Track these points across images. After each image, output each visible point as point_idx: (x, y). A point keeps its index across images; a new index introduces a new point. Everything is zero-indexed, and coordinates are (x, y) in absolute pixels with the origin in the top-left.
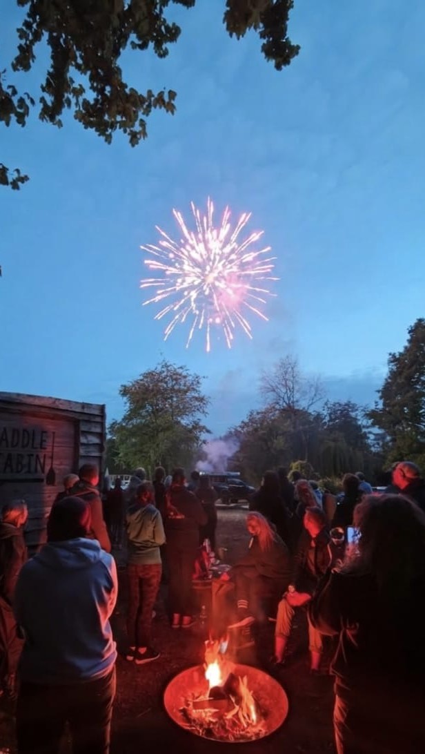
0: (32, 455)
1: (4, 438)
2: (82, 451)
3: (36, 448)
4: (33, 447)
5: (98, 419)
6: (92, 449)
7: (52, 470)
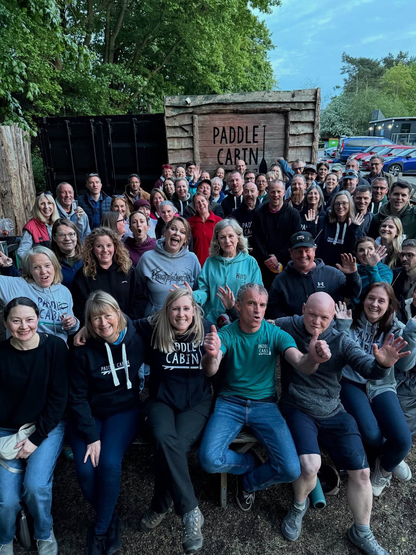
0: (247, 149)
1: (224, 136)
2: (292, 142)
3: (250, 142)
4: (247, 142)
5: (310, 106)
6: (302, 138)
7: (263, 160)
